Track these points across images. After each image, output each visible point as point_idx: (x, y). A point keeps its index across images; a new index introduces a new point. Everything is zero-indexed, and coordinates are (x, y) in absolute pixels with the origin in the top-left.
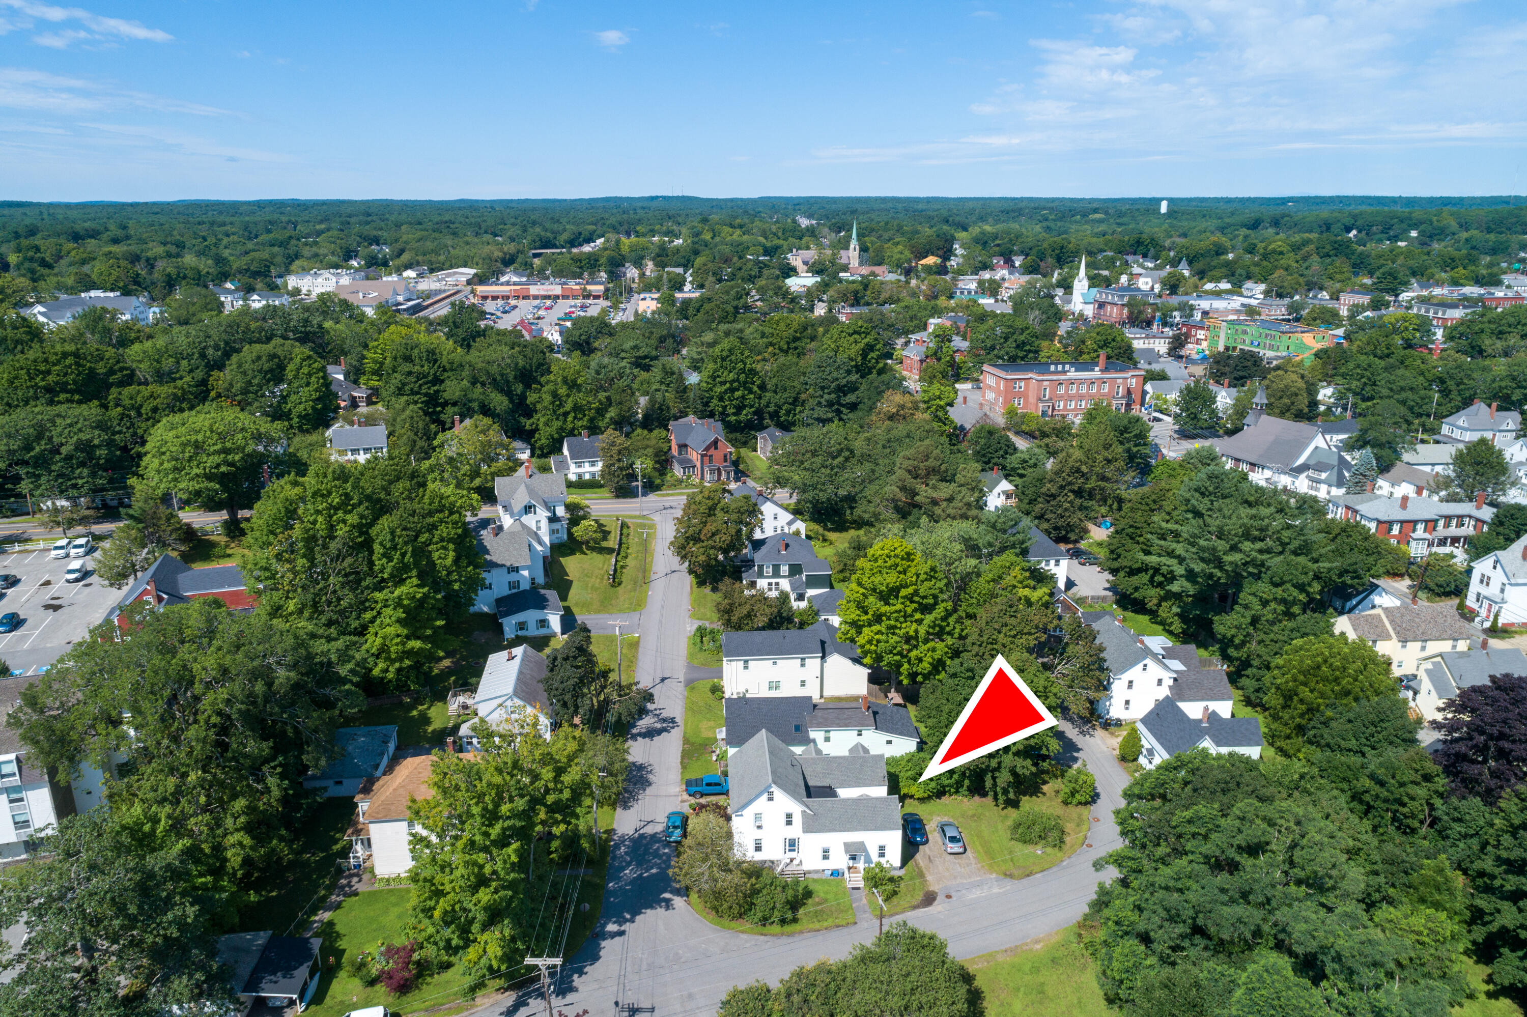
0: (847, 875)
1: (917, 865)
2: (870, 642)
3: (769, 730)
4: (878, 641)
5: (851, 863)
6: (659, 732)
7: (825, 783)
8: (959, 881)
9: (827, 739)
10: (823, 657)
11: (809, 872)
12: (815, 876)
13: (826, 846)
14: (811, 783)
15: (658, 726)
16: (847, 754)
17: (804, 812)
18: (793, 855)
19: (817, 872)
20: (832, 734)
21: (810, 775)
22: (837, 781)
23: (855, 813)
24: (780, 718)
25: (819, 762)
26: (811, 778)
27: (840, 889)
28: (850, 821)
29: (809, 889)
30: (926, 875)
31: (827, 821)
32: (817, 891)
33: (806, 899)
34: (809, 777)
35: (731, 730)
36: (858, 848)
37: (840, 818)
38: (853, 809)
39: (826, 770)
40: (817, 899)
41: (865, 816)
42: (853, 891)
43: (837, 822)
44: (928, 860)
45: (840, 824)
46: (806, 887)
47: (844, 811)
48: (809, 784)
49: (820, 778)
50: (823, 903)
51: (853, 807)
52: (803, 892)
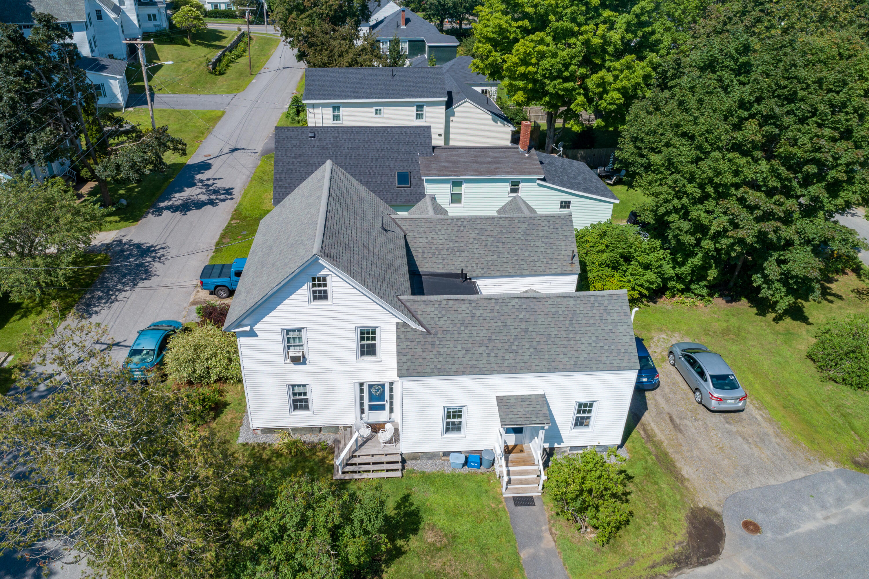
0: (500, 467)
1: (650, 437)
2: (525, 62)
3: (337, 162)
4: (542, 56)
5: (511, 439)
6: (199, 205)
7: (454, 268)
8: (760, 481)
9: (456, 198)
10: (449, 104)
11: (415, 457)
12: (429, 467)
13: (454, 403)
14: (424, 267)
15: (204, 198)
16: (494, 213)
17: (401, 327)
18: (381, 416)
19: (431, 456)
20: (465, 189)
21: (423, 253)
22: (474, 265)
23: (526, 330)
24: (372, 162)
25: (440, 230)
26: (424, 259)
27: (484, 499)
28: (514, 347)
29: (411, 504)
30: (678, 465)
31: (459, 348)
32: (431, 511)
33: (404, 536)
34: (420, 256)
35: (281, 180)
36: (531, 409)
37: (490, 340)
38: (521, 321)
39: (456, 245)
40: (430, 537)
41: (549, 337)
42: (516, 505)
43: (481, 350)
44: (671, 426)
45: (489, 355)
46: (406, 498)
47: (499, 324)
48: (420, 270)
49: (443, 258)
50: (445, 546)
51: (521, 316)
52: (399, 513)
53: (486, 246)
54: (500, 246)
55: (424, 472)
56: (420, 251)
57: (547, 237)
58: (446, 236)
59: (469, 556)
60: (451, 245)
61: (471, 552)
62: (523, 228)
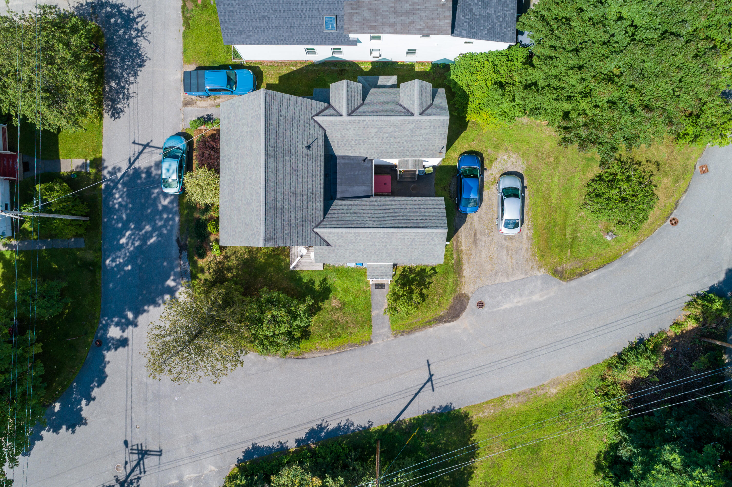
1: (457, 247)
8: (499, 279)
21: (338, 143)
22: (373, 152)
23: (385, 246)
24: (302, 4)
25: (350, 128)
26: (339, 147)
27: (361, 284)
28: (377, 253)
29: (327, 284)
30: (464, 267)
31: (348, 252)
32: (336, 289)
33: (322, 301)
34: (336, 145)
35: (226, 22)
36: (384, 271)
37: (364, 250)
38: (383, 242)
39: (362, 138)
40: (334, 303)
41: (397, 250)
42: (376, 288)
43: (359, 254)
44: (473, 240)
45: (363, 256)
46: (325, 279)
47: (371, 243)
48: (336, 154)
49: (352, 147)
50: (340, 309)
51: (383, 240)
52: (320, 288)
53: (382, 140)
54: (392, 140)
55: (334, 266)
56: (336, 142)
57: (427, 134)
58: (354, 132)
59: (350, 314)
60: (358, 138)
61: (351, 312)
62: (411, 127)
